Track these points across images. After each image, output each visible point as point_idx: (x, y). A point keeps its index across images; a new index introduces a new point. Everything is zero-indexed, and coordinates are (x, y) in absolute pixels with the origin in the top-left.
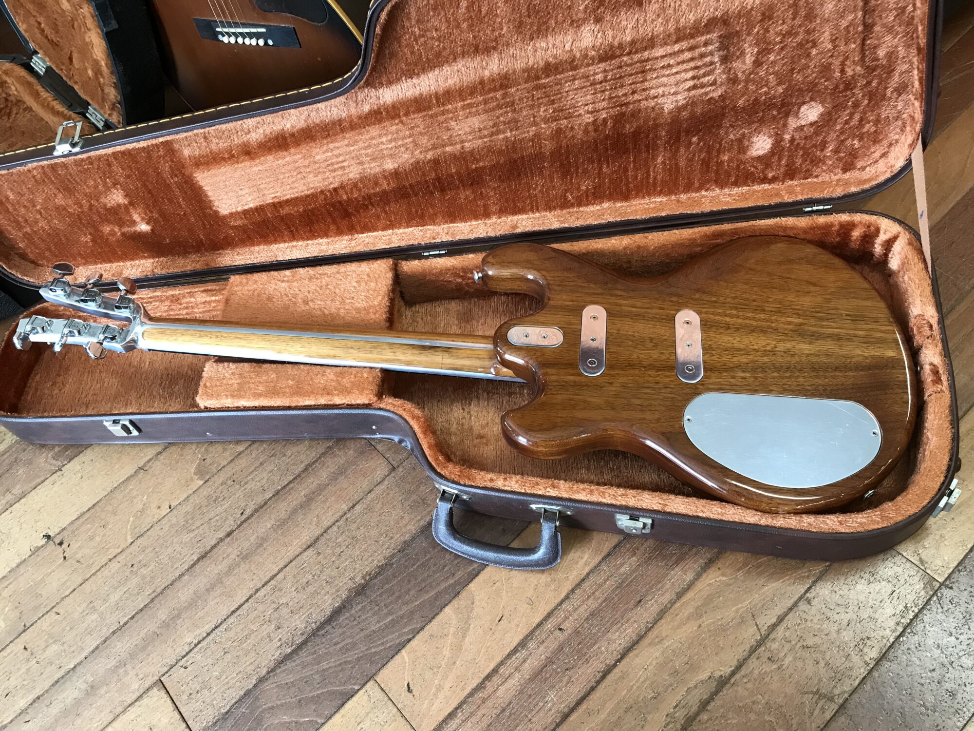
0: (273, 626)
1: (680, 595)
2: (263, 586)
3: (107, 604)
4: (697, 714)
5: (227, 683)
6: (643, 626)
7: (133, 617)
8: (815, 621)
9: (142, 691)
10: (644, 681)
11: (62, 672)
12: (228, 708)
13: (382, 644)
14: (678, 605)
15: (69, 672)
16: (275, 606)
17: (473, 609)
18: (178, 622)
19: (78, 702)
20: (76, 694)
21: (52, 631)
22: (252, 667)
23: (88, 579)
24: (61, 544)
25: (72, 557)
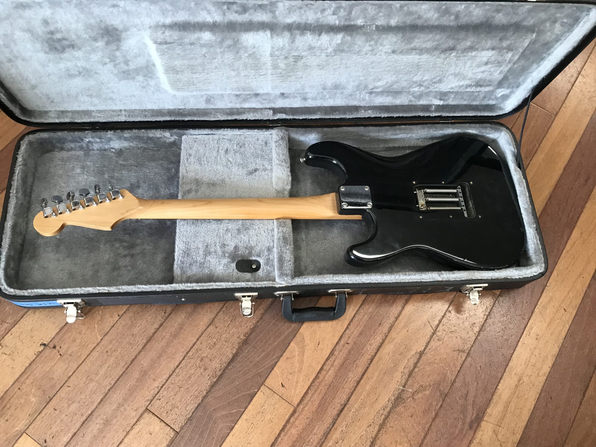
0: (202, 369)
1: (397, 318)
2: (190, 350)
3: (99, 376)
4: (413, 369)
5: (186, 402)
6: (383, 335)
7: (118, 380)
8: (454, 319)
9: (138, 416)
10: (389, 360)
11: (84, 418)
12: (191, 414)
13: (264, 367)
14: (396, 323)
15: (89, 416)
16: (199, 359)
17: (304, 341)
18: (147, 377)
19: (101, 431)
20: (98, 426)
21: (69, 397)
22: (198, 392)
23: (81, 364)
24: (54, 347)
25: (65, 354)
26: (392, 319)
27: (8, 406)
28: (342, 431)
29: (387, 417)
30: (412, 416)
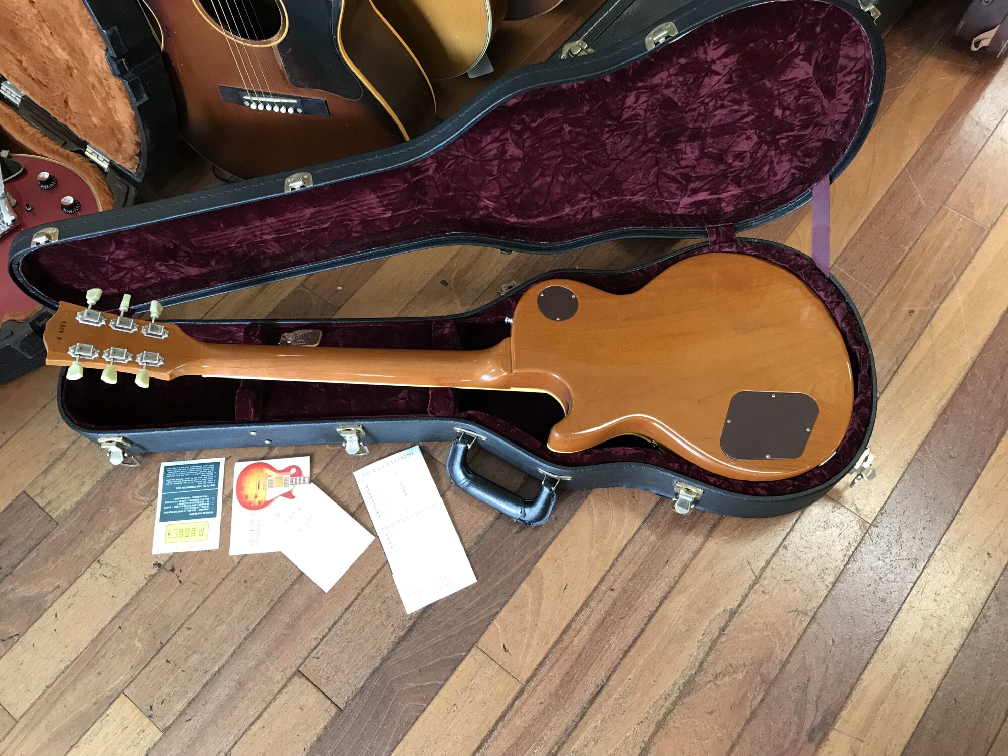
0: (384, 616)
1: (696, 554)
2: (367, 585)
3: (233, 616)
4: (718, 637)
5: (357, 665)
6: (672, 579)
7: (259, 624)
8: (791, 561)
9: (285, 681)
10: (679, 619)
11: (208, 676)
12: (362, 684)
13: (477, 618)
14: (694, 561)
15: (215, 675)
16: (381, 600)
17: (543, 583)
18: (301, 623)
19: (230, 698)
20: (227, 691)
21: (189, 644)
22: (374, 650)
23: (208, 597)
24: (173, 570)
25: (187, 581)
26: (688, 555)
27: (102, 653)
28: (596, 727)
29: (669, 712)
30: (711, 713)
